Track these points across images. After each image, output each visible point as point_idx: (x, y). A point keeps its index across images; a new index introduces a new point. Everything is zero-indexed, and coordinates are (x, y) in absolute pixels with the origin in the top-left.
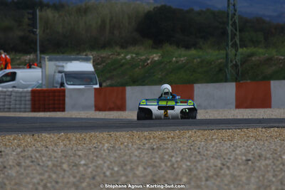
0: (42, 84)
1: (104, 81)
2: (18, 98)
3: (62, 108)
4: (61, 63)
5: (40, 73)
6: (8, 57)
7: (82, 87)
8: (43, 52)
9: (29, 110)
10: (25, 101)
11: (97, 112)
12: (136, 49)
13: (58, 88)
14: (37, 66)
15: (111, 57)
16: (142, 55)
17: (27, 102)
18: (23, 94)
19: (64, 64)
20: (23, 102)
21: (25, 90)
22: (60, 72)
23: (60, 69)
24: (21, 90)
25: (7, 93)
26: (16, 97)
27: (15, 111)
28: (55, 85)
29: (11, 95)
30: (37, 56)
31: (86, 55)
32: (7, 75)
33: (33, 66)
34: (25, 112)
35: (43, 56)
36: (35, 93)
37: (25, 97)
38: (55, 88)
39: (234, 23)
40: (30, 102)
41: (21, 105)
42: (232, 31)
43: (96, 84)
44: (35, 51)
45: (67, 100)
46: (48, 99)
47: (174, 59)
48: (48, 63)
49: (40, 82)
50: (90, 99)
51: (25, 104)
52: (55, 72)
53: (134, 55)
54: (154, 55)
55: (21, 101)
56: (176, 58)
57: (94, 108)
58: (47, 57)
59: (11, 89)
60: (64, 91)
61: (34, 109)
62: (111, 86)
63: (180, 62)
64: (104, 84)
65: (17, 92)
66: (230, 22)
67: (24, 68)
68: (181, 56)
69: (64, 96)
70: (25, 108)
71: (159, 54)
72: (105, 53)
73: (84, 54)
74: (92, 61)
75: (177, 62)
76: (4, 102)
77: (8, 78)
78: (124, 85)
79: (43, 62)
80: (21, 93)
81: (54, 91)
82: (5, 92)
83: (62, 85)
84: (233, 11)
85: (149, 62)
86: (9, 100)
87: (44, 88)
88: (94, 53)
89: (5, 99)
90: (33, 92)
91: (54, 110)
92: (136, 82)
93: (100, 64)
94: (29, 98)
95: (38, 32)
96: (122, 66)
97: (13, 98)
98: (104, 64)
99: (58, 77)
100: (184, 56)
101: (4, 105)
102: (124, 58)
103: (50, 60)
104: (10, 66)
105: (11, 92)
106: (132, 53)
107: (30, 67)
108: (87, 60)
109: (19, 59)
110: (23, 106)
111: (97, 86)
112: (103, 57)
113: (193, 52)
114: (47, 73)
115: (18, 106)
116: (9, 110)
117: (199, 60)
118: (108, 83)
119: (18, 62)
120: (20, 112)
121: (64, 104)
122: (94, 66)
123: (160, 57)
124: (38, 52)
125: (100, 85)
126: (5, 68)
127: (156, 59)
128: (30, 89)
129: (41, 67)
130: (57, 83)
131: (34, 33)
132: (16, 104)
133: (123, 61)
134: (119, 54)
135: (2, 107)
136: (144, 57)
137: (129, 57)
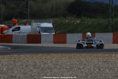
0: (31, 32)
1: (57, 31)
2: (21, 38)
3: (40, 42)
4: (39, 24)
5: (30, 28)
6: (16, 20)
7: (48, 33)
8: (31, 18)
9: (26, 43)
11: (55, 44)
13: (38, 34)
14: (28, 24)
16: (72, 21)
19: (40, 24)
21: (25, 34)
22: (39, 27)
23: (39, 26)
24: (23, 34)
25: (17, 35)
27: (20, 43)
28: (36, 32)
29: (18, 36)
30: (28, 20)
31: (49, 20)
32: (16, 28)
34: (24, 43)
35: (31, 20)
36: (29, 36)
38: (36, 34)
39: (112, 8)
40: (26, 39)
42: (111, 11)
43: (54, 32)
44: (27, 18)
45: (42, 39)
46: (34, 38)
47: (86, 22)
48: (34, 23)
49: (30, 31)
50: (51, 38)
52: (36, 27)
53: (69, 21)
54: (78, 21)
55: (23, 39)
56: (87, 22)
57: (53, 42)
58: (33, 21)
59: (18, 34)
60: (41, 35)
61: (28, 42)
62: (60, 33)
63: (89, 24)
64: (57, 33)
66: (110, 8)
67: (23, 25)
68: (89, 21)
69: (41, 37)
70: (24, 42)
71: (80, 20)
72: (57, 19)
73: (48, 20)
75: (87, 24)
77: (17, 29)
78: (65, 33)
79: (31, 23)
80: (23, 35)
81: (37, 35)
83: (39, 32)
84: (112, 3)
85: (75, 23)
86: (18, 38)
87: (32, 34)
89: (16, 38)
90: (28, 35)
91: (36, 43)
93: (55, 24)
94: (26, 38)
95: (29, 10)
96: (64, 25)
99: (38, 29)
100: (90, 21)
101: (16, 40)
102: (65, 22)
103: (35, 22)
105: (19, 35)
107: (25, 25)
108: (50, 22)
110: (23, 41)
111: (54, 33)
113: (94, 20)
114: (33, 27)
115: (21, 41)
116: (18, 43)
117: (97, 23)
118: (58, 32)
119: (20, 22)
120: (22, 43)
121: (41, 40)
122: (52, 25)
123: (80, 21)
124: (29, 19)
125: (55, 33)
126: (15, 25)
127: (78, 22)
129: (30, 25)
130: (37, 32)
131: (27, 10)
134: (63, 20)
135: (15, 41)
136: (73, 21)
137: (67, 21)
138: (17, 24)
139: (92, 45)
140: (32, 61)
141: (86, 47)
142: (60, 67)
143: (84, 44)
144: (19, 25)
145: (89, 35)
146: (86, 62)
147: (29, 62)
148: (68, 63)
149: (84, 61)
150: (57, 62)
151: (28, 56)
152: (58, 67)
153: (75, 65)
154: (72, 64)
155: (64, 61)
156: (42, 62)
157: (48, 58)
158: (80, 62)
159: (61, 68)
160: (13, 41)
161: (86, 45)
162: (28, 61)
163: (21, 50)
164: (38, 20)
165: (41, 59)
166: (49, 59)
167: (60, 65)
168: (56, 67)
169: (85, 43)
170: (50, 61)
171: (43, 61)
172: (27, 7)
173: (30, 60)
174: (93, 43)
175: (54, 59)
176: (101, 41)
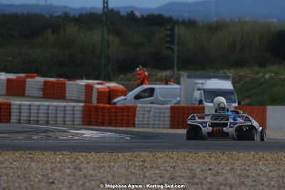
0: (180, 101)
1: (242, 99)
2: (157, 115)
4: (200, 81)
8: (179, 68)
9: (168, 126)
10: (164, 117)
12: (275, 68)
13: (197, 105)
15: (249, 75)
16: (281, 75)
17: (166, 119)
18: (162, 111)
20: (162, 118)
22: (199, 89)
23: (199, 86)
25: (147, 109)
26: (155, 113)
27: (154, 128)
28: (194, 102)
29: (149, 111)
30: (174, 72)
31: (224, 73)
32: (145, 91)
33: (169, 83)
34: (164, 128)
35: (181, 72)
36: (175, 110)
37: (165, 113)
38: (193, 105)
40: (168, 119)
41: (160, 121)
43: (235, 102)
44: (172, 68)
49: (179, 99)
51: (164, 121)
53: (273, 75)
55: (160, 117)
58: (185, 74)
59: (149, 105)
60: (203, 108)
61: (173, 126)
62: (250, 104)
64: (242, 103)
65: (155, 108)
67: (161, 84)
70: (164, 125)
72: (243, 72)
73: (222, 72)
74: (231, 79)
76: (143, 118)
77: (147, 94)
78: (264, 104)
79: (182, 79)
80: (160, 109)
82: (144, 108)
83: (201, 102)
86: (148, 116)
87: (182, 104)
88: (232, 71)
89: (144, 114)
90: (172, 108)
93: (238, 83)
94: (168, 114)
95: (175, 49)
96: (261, 84)
97: (152, 113)
98: (242, 82)
99: (197, 95)
101: (143, 121)
102: (263, 77)
103: (189, 77)
104: (146, 81)
105: (151, 108)
106: (271, 72)
107: (167, 83)
108: (225, 78)
109: (156, 75)
110: (161, 122)
111: (236, 105)
112: (241, 76)
115: (156, 122)
116: (148, 126)
118: (247, 101)
119: (154, 78)
120: (159, 128)
122: (232, 84)
124: (175, 68)
125: (239, 104)
126: (142, 84)
128: (169, 106)
129: (179, 83)
130: (196, 100)
131: (172, 49)
132: (155, 120)
133: (262, 80)
134: (257, 73)
135: (141, 123)
137: (267, 76)
144: (152, 85)
145: (219, 104)
147: (177, 169)
151: (175, 155)
152: (249, 182)
156: (210, 169)
160: (136, 122)
162: (174, 167)
164: (198, 73)
165: (206, 163)
166: (226, 164)
168: (243, 183)
170: (228, 168)
171: (211, 167)
172: (172, 42)
173: (181, 166)
175: (238, 163)
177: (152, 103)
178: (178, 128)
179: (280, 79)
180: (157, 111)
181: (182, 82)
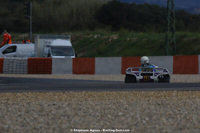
1: (78, 53)
2: (18, 64)
3: (49, 72)
4: (48, 40)
5: (34, 47)
7: (63, 57)
8: (34, 32)
11: (75, 75)
12: (101, 31)
13: (46, 57)
14: (30, 41)
15: (83, 36)
17: (25, 67)
18: (22, 61)
19: (51, 41)
20: (22, 67)
21: (24, 58)
22: (47, 46)
23: (48, 44)
24: (21, 58)
27: (16, 73)
28: (44, 56)
29: (13, 62)
30: (30, 35)
31: (66, 35)
32: (9, 48)
33: (27, 42)
34: (23, 74)
35: (35, 35)
36: (31, 61)
37: (23, 63)
38: (44, 58)
39: (172, 14)
40: (27, 67)
41: (20, 69)
42: (170, 19)
43: (73, 55)
44: (29, 31)
45: (53, 66)
46: (40, 65)
47: (128, 39)
48: (39, 40)
49: (34, 53)
50: (69, 66)
51: (24, 69)
52: (44, 46)
53: (99, 36)
54: (114, 36)
55: (20, 66)
56: (130, 38)
57: (72, 72)
58: (38, 36)
59: (13, 58)
60: (51, 60)
61: (30, 72)
62: (83, 57)
63: (133, 41)
64: (78, 56)
65: (17, 60)
66: (169, 14)
67: (21, 43)
68: (133, 36)
69: (51, 63)
70: (24, 71)
71: (117, 35)
72: (78, 34)
73: (64, 34)
74: (70, 39)
75: (130, 41)
76: (9, 67)
77: (11, 50)
78: (93, 57)
79: (35, 39)
80: (21, 60)
81: (44, 60)
82: (9, 60)
83: (49, 55)
84: (171, 6)
85: (110, 40)
86: (12, 65)
87: (36, 57)
88: (71, 33)
89: (9, 64)
90: (29, 60)
91: (44, 73)
92: (102, 54)
93: (75, 41)
94: (26, 64)
95: (31, 18)
96: (91, 42)
97: (15, 64)
98: (78, 41)
99: (46, 50)
100: (135, 37)
102: (92, 37)
103: (41, 38)
105: (14, 60)
106: (98, 34)
107: (25, 42)
108: (66, 38)
109: (17, 36)
110: (21, 70)
111: (74, 57)
112: (77, 37)
113: (141, 34)
114: (38, 47)
115: (18, 70)
116: (12, 72)
117: (146, 39)
118: (81, 54)
119: (16, 38)
120: (20, 74)
121: (51, 69)
122: (71, 42)
123: (117, 37)
124: (31, 32)
125: (76, 56)
126: (8, 43)
127: (115, 38)
128: (27, 58)
129: (33, 43)
130: (46, 54)
131: (28, 18)
132: (17, 69)
133: (92, 39)
134: (88, 35)
135: (7, 70)
136: (106, 37)
137: (95, 36)
138: (12, 41)
139: (151, 77)
140: (37, 103)
141: (141, 81)
142: (84, 114)
143: (138, 76)
144: (15, 43)
145: (145, 61)
146: (129, 105)
147: (31, 104)
148: (98, 107)
149: (125, 103)
150: (79, 106)
151: (30, 94)
152: (81, 113)
153: (109, 110)
154: (104, 109)
155: (91, 103)
156: (54, 105)
157: (63, 99)
158: (117, 104)
159: (85, 116)
160: (4, 70)
161: (142, 77)
162: (29, 104)
163: (18, 84)
164: (47, 35)
165: (51, 100)
166: (66, 100)
167: (84, 110)
168: (77, 114)
169: (139, 73)
170: (67, 104)
171: (55, 103)
172: (28, 13)
173: (34, 102)
174: (152, 74)
175: (74, 100)
176: (165, 71)
177: (15, 56)
178: (33, 73)
179: (105, 39)
180: (18, 62)
181: (36, 42)
